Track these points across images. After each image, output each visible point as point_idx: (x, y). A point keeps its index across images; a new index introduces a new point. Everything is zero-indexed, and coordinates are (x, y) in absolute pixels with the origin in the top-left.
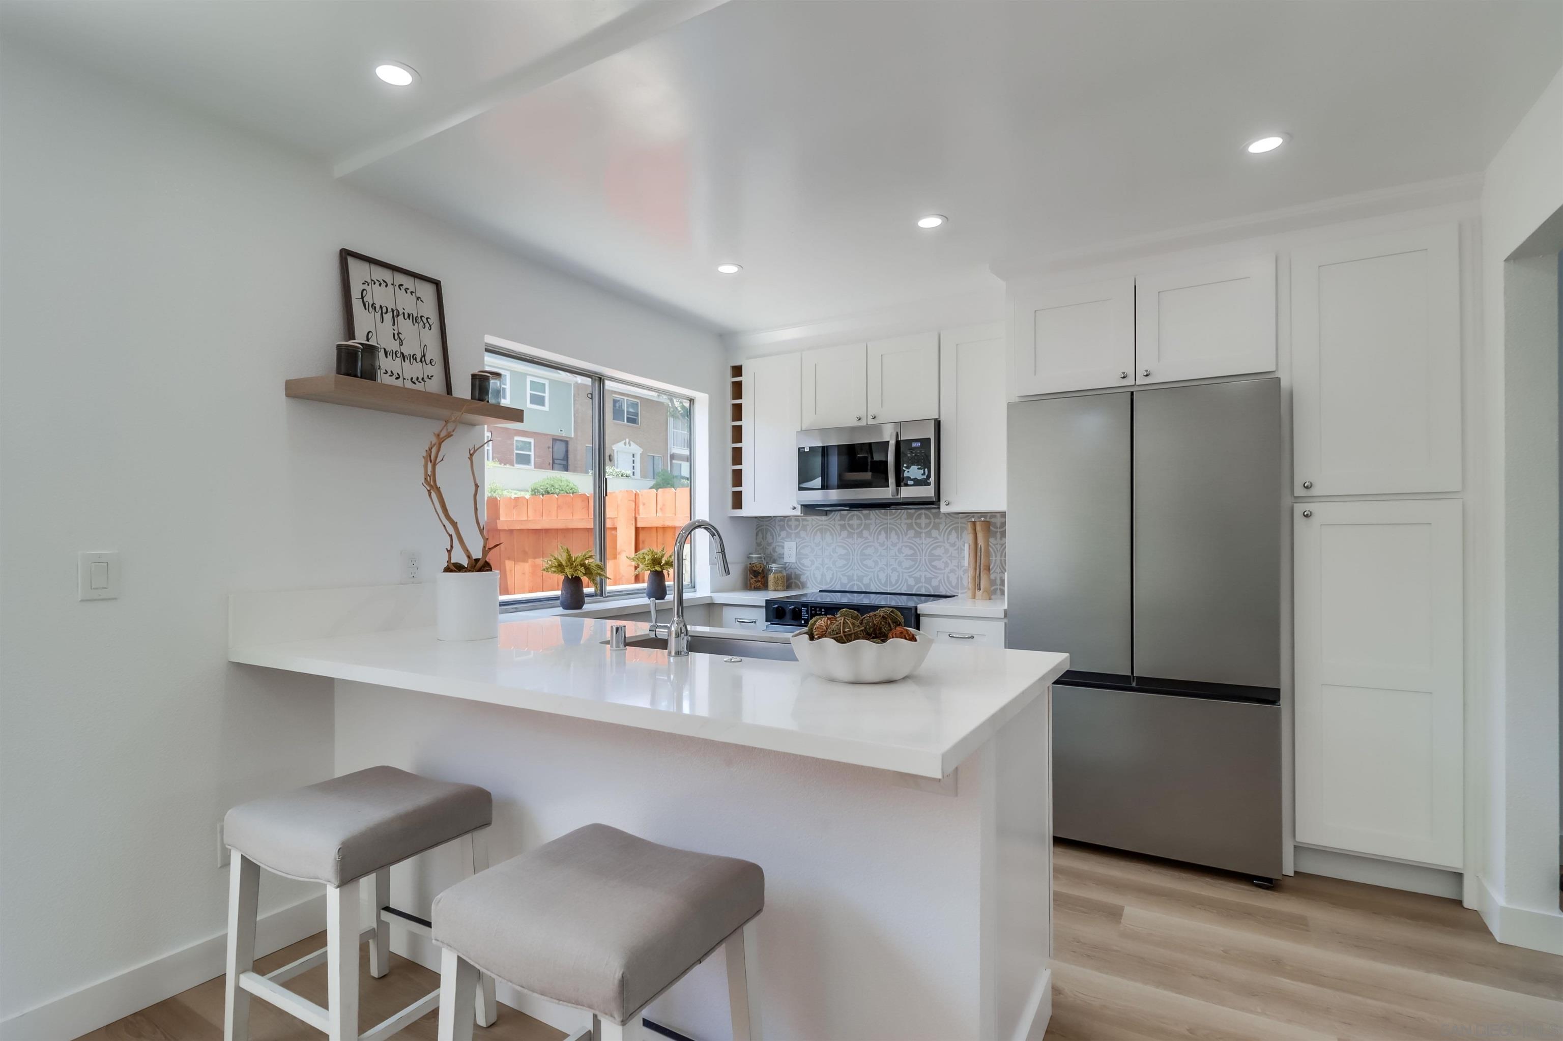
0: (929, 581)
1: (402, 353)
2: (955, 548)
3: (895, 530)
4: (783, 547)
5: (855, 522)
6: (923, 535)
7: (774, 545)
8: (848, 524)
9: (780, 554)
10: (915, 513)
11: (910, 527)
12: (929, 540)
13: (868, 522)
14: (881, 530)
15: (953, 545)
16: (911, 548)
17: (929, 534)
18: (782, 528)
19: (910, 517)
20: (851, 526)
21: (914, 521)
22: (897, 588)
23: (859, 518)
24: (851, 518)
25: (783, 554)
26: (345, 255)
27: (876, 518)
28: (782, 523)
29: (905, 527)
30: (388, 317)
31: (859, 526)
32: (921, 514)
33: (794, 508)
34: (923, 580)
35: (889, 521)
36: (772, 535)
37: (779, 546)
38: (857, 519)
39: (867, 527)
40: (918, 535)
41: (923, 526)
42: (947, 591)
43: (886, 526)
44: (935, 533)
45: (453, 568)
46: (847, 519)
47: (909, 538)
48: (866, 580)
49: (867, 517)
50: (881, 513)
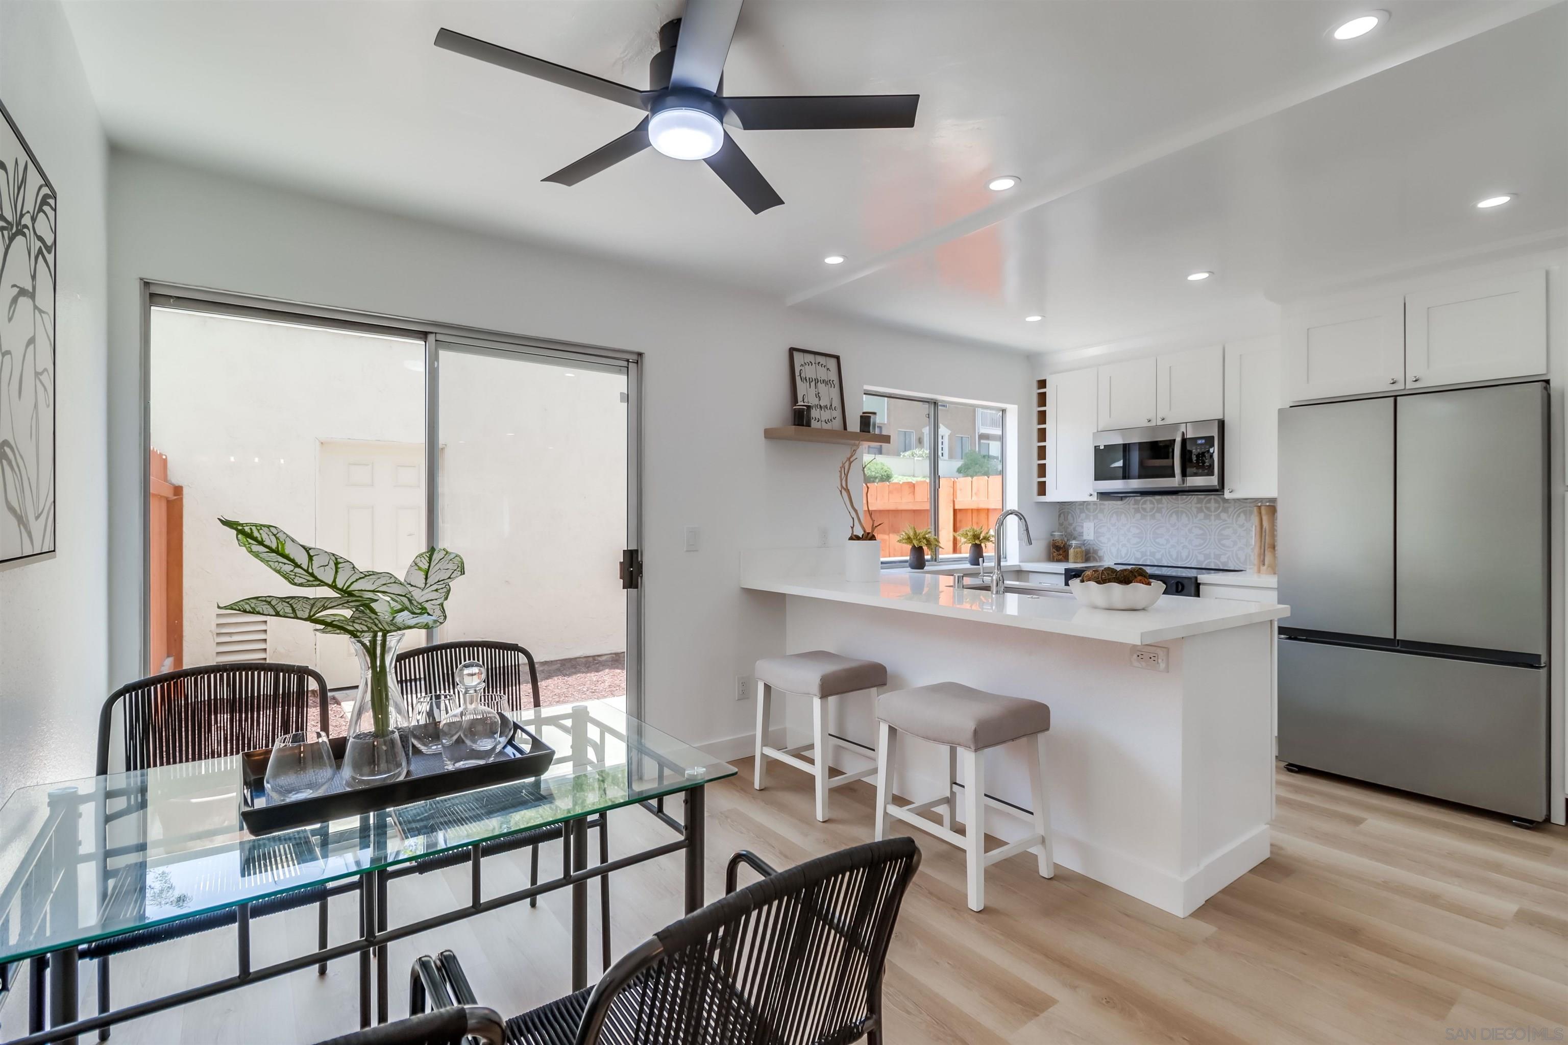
0: (1217, 557)
1: (820, 406)
2: (1244, 529)
3: (1186, 513)
4: (1082, 527)
5: (1148, 506)
6: (1213, 518)
7: (1074, 525)
8: (1142, 508)
9: (1079, 533)
10: (1204, 498)
11: (1200, 510)
12: (1218, 522)
13: (1160, 506)
14: (1173, 512)
15: (1242, 526)
16: (1200, 528)
17: (1219, 517)
18: (1082, 511)
19: (1199, 501)
20: (1144, 509)
21: (1204, 505)
22: (1189, 562)
23: (1152, 502)
24: (1145, 503)
25: (1083, 533)
26: (792, 351)
27: (1168, 503)
28: (1081, 507)
29: (1195, 510)
30: (813, 384)
31: (1152, 509)
32: (1211, 499)
33: (1091, 495)
34: (1212, 556)
35: (1180, 505)
36: (1073, 516)
37: (1078, 525)
38: (1150, 503)
39: (1159, 510)
40: (1208, 517)
41: (1213, 509)
42: (1235, 566)
43: (1177, 509)
44: (1224, 516)
45: (854, 538)
46: (1141, 503)
47: (1200, 520)
48: (1158, 556)
49: (1159, 502)
50: (1172, 498)
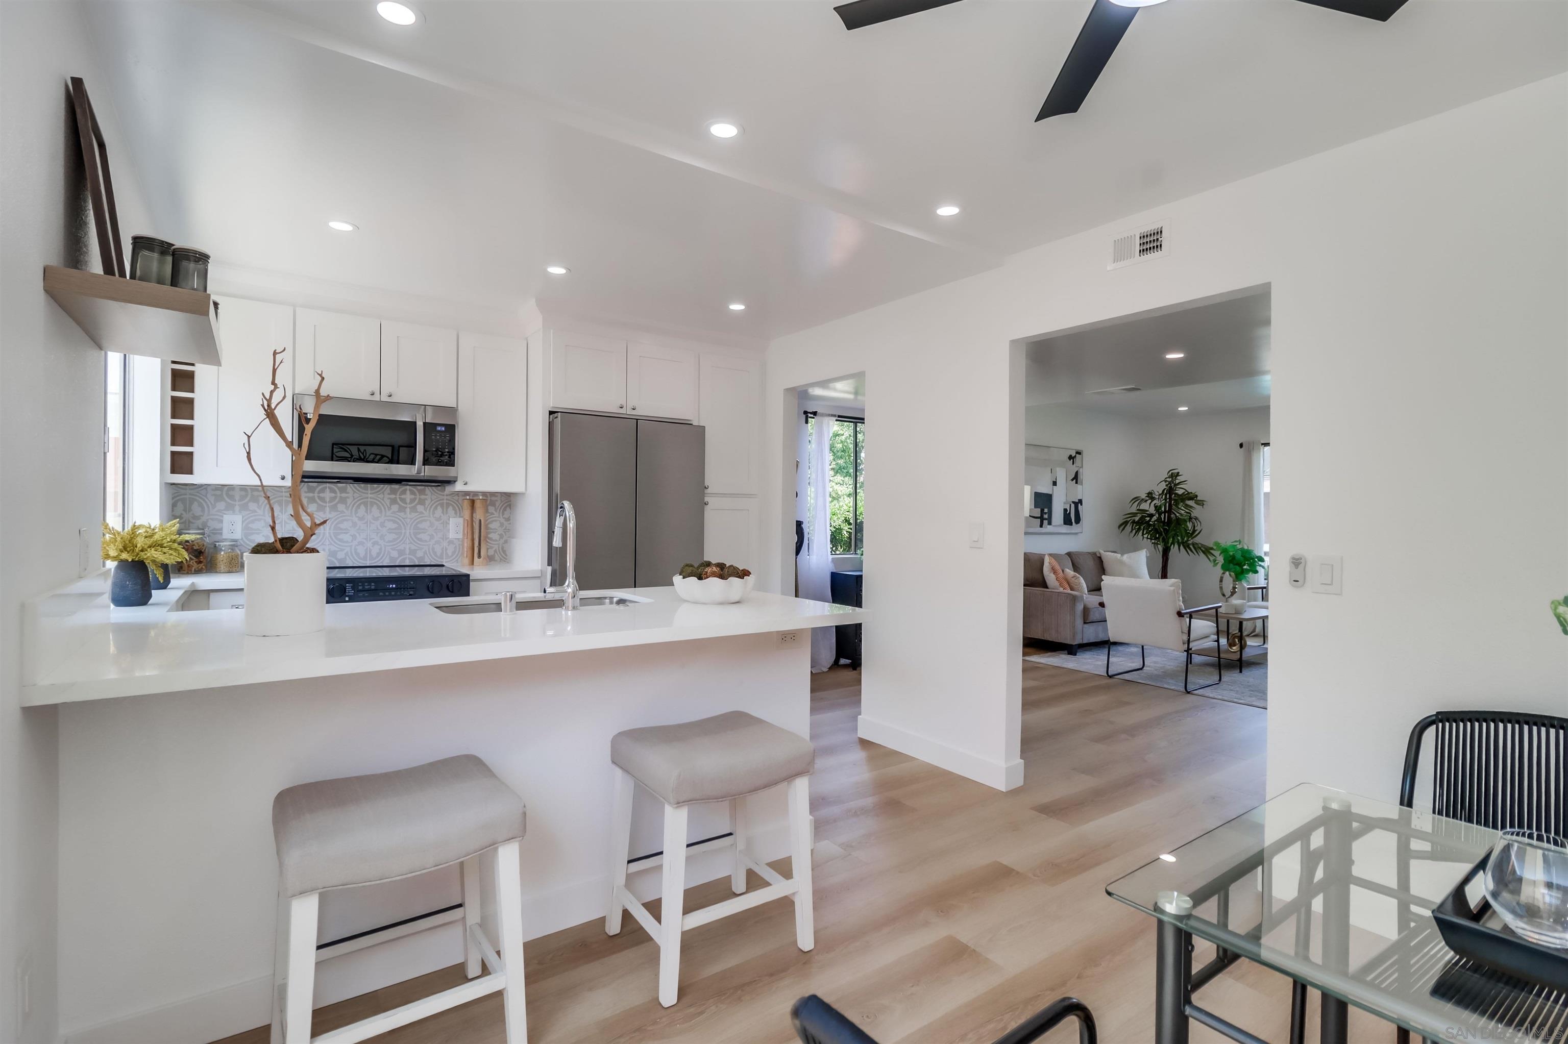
0: (413, 552)
2: (440, 522)
3: (377, 504)
5: (327, 495)
6: (408, 510)
11: (394, 502)
12: (414, 515)
15: (438, 519)
16: (395, 522)
17: (414, 509)
19: (393, 492)
20: (323, 499)
21: (398, 496)
22: (379, 560)
23: (332, 491)
24: (323, 491)
27: (354, 492)
29: (388, 502)
32: (406, 490)
33: (283, 478)
34: (407, 551)
35: (370, 496)
38: (330, 492)
39: (343, 501)
40: (403, 509)
41: (408, 501)
44: (420, 508)
47: (394, 513)
50: (361, 487)
